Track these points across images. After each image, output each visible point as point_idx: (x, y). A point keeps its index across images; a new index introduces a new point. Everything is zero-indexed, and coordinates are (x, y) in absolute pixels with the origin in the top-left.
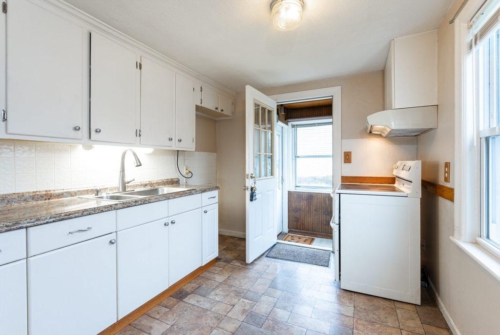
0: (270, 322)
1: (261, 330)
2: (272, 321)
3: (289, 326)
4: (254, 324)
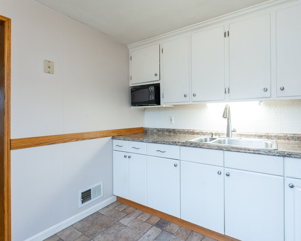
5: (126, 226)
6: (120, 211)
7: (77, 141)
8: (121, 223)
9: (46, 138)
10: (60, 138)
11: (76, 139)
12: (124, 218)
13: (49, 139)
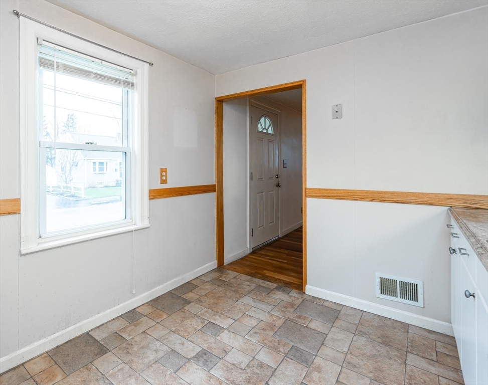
0: (282, 350)
1: (292, 344)
2: (280, 351)
3: (261, 343)
4: (301, 350)
5: (406, 364)
6: (437, 350)
7: (371, 201)
8: (406, 356)
9: (334, 192)
10: (350, 194)
11: (371, 199)
12: (423, 357)
13: (337, 193)
